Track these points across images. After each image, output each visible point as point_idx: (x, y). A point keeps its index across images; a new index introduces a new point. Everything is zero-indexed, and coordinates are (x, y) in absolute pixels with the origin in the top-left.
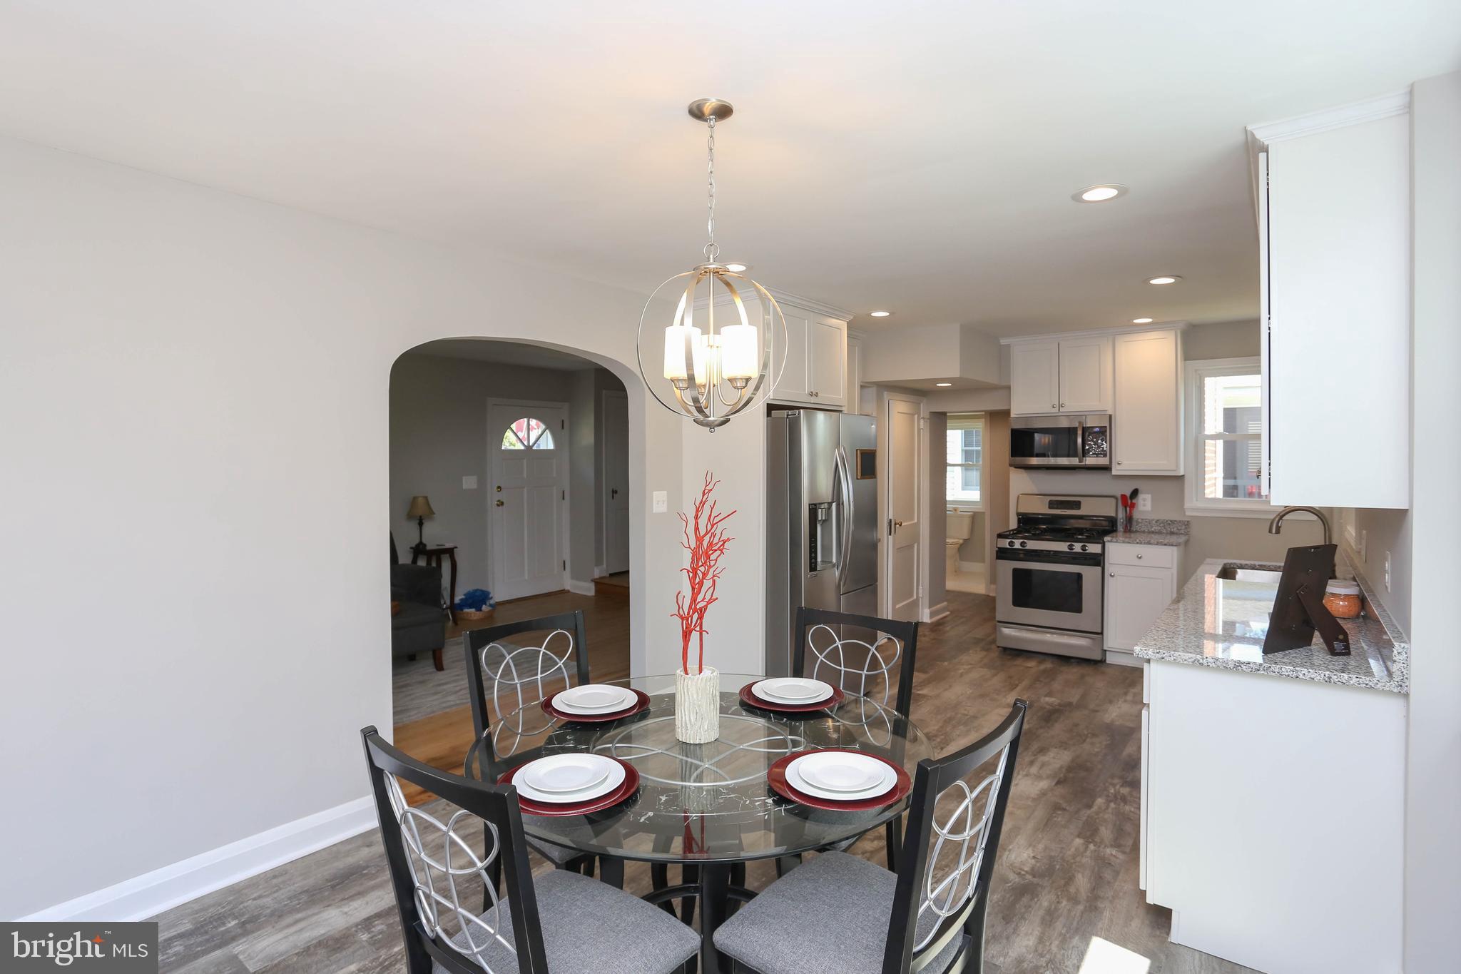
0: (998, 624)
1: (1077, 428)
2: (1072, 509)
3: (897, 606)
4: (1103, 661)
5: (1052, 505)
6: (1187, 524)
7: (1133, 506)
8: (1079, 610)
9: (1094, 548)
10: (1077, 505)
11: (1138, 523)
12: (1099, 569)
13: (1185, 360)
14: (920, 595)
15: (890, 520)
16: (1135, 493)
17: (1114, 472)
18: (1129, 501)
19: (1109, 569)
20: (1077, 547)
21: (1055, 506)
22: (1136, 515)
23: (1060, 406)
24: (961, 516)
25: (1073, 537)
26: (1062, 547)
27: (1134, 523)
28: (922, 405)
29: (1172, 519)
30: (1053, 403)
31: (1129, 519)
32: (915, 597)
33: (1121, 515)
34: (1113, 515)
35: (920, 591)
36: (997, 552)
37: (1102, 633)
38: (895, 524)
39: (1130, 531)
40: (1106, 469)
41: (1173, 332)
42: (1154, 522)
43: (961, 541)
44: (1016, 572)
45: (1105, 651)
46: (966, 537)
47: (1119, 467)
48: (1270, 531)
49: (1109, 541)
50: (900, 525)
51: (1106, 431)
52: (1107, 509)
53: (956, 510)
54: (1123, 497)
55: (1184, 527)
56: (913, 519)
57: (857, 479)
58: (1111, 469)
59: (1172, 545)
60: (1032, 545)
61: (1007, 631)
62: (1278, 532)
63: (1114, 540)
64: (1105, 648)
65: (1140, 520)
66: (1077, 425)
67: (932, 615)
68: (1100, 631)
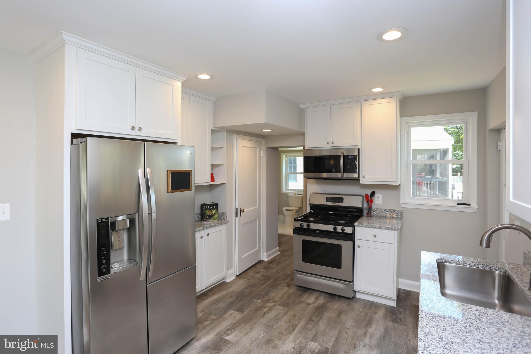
0: (295, 271)
1: (340, 156)
2: (339, 202)
3: (243, 257)
4: (354, 297)
5: (328, 199)
6: (402, 212)
7: (372, 201)
8: (340, 267)
9: (348, 230)
10: (341, 200)
11: (374, 211)
12: (351, 243)
13: (401, 117)
14: (261, 246)
15: (237, 208)
16: (373, 194)
17: (361, 182)
18: (370, 198)
19: (357, 242)
20: (339, 229)
21: (330, 200)
22: (374, 206)
23: (332, 143)
24: (298, 197)
25: (337, 221)
26: (330, 228)
27: (373, 211)
28: (262, 143)
29: (393, 209)
30: (327, 142)
31: (370, 209)
32: (258, 248)
33: (365, 206)
34: (361, 206)
35: (261, 244)
36: (294, 229)
37: (353, 281)
38: (240, 211)
39: (370, 216)
40: (358, 180)
41: (395, 99)
42: (383, 211)
43: (297, 208)
44: (304, 241)
45: (355, 291)
46: (299, 207)
47: (364, 179)
48: (481, 244)
49: (357, 226)
50: (243, 211)
51: (356, 158)
52: (357, 202)
53: (295, 194)
54: (367, 196)
55: (400, 214)
56: (256, 206)
57: (168, 193)
58: (360, 180)
59: (395, 230)
60: (314, 226)
61: (300, 276)
62: (488, 245)
63: (360, 225)
64: (355, 290)
65: (376, 210)
66: (340, 154)
67: (268, 256)
68: (351, 281)
